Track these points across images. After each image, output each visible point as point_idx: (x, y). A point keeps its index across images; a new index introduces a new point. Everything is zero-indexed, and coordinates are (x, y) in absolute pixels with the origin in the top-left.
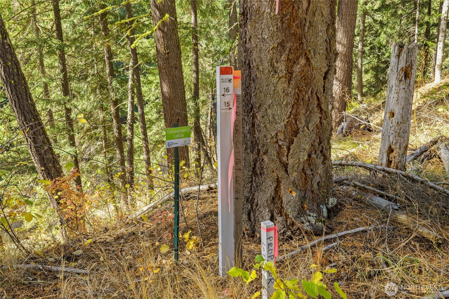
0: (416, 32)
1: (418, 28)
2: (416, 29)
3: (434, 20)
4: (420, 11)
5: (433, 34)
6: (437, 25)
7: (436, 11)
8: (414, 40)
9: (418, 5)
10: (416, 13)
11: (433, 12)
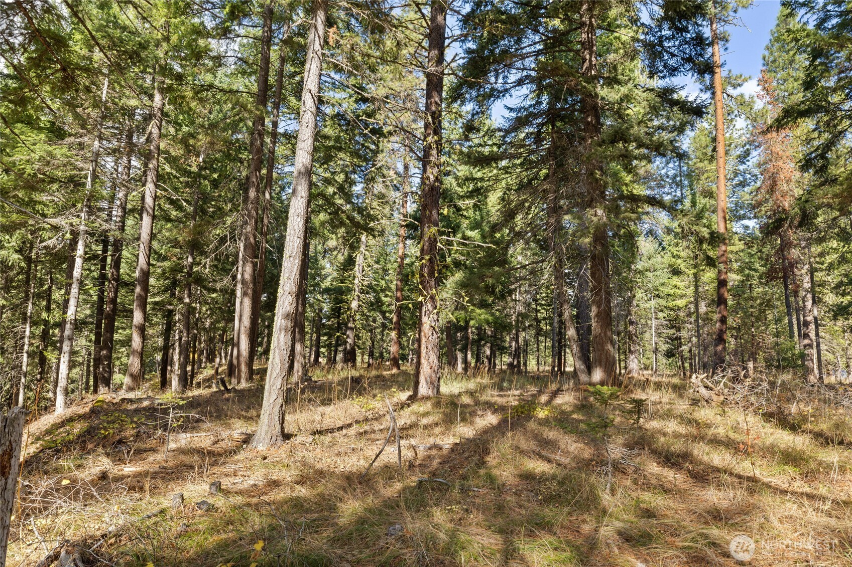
0: (28, 333)
1: (31, 327)
2: (28, 330)
3: (56, 316)
4: (33, 304)
5: (54, 335)
6: (61, 325)
7: (58, 305)
8: (23, 345)
9: (31, 296)
10: (27, 307)
11: (53, 306)
